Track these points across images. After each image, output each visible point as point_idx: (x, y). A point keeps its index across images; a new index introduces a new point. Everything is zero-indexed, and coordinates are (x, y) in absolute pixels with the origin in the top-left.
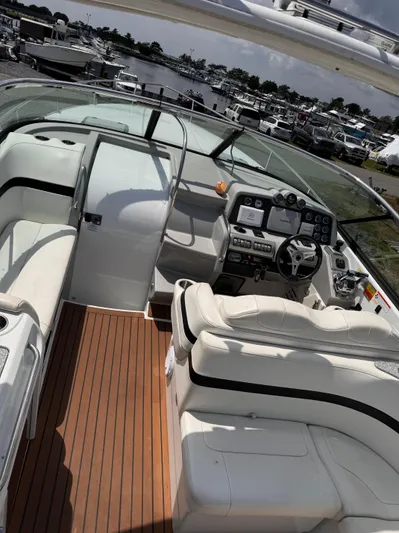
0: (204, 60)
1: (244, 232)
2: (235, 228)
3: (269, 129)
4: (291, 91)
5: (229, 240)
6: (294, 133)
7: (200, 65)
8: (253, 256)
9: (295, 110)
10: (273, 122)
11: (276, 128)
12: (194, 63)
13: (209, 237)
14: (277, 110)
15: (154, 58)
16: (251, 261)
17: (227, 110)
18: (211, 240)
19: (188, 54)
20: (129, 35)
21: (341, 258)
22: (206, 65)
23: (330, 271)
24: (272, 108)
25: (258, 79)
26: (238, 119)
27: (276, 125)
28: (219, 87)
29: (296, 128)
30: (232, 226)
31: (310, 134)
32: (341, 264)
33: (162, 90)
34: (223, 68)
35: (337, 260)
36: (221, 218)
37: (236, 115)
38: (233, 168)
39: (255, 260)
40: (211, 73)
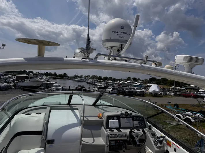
0: (82, 75)
1: (113, 131)
2: (109, 130)
3: (109, 91)
4: (113, 78)
5: (108, 136)
6: (118, 91)
7: (81, 77)
8: (119, 140)
9: (116, 83)
10: (110, 89)
11: (111, 91)
12: (79, 77)
13: (100, 137)
14: (110, 85)
15: (65, 78)
16: (119, 143)
17: (93, 88)
18: (101, 138)
19: (76, 75)
20: (55, 73)
21: (152, 132)
22: (83, 76)
23: (151, 139)
24: (108, 85)
25: (101, 77)
26: (98, 90)
27: (111, 90)
28: (89, 82)
29: (118, 89)
30: (108, 130)
31: (124, 90)
32: (154, 135)
33: (69, 87)
34: (89, 76)
35: (152, 133)
36: (103, 128)
37: (97, 89)
38: (102, 107)
39: (121, 142)
40: (85, 78)
